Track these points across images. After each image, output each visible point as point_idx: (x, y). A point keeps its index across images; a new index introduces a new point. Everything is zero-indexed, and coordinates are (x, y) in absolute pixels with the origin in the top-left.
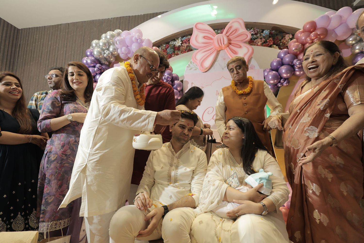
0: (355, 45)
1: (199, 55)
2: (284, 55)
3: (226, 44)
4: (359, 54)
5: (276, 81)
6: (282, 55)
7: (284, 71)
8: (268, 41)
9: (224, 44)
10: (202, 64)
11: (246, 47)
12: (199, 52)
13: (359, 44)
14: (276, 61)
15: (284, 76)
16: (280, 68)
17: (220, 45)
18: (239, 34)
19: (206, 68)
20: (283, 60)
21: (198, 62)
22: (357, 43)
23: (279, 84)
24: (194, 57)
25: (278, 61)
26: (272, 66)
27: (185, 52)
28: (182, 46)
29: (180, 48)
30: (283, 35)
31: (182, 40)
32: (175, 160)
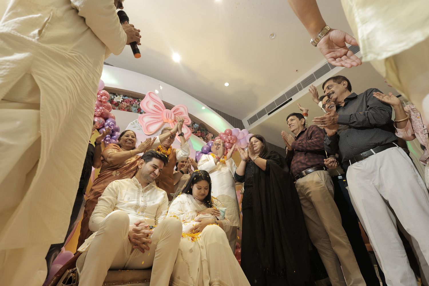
1: (147, 119)
3: (172, 120)
8: (197, 132)
9: (171, 118)
10: (147, 128)
12: (146, 116)
17: (168, 118)
19: (151, 132)
21: (144, 124)
24: (141, 118)
25: (207, 148)
26: (203, 150)
27: (124, 110)
28: (123, 104)
29: (119, 105)
30: (207, 132)
31: (124, 98)
32: (142, 194)
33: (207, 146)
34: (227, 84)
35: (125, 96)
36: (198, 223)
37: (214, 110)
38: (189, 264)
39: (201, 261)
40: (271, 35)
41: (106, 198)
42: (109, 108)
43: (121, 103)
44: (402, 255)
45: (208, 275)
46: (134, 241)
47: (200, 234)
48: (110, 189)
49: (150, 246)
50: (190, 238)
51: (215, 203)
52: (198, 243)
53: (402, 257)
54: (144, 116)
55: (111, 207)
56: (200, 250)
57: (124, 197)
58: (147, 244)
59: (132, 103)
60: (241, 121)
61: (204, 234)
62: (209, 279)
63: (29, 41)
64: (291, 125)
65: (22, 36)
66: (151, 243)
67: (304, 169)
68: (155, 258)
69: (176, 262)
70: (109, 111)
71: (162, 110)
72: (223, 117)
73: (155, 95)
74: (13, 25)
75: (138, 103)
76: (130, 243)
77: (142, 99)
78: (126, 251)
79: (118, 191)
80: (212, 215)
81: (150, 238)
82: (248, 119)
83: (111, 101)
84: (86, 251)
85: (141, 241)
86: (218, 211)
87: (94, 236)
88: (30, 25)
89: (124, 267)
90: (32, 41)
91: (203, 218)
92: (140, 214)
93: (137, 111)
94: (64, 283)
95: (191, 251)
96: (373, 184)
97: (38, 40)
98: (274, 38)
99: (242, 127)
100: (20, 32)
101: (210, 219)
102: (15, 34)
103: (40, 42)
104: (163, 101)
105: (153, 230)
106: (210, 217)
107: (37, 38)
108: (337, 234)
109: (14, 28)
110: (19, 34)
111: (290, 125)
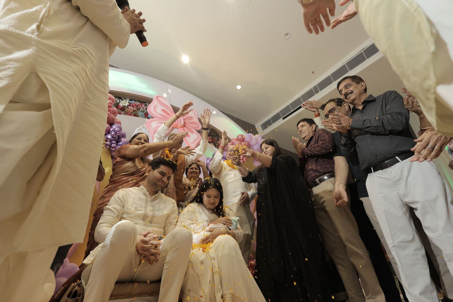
1: (154, 124)
3: (181, 125)
9: (180, 123)
11: (197, 134)
12: (154, 121)
18: (194, 121)
21: (152, 129)
24: (149, 123)
27: (130, 115)
28: (129, 108)
29: (125, 109)
30: (218, 138)
31: (130, 102)
32: (150, 203)
34: (239, 87)
35: (131, 100)
36: (209, 233)
37: (225, 114)
38: (200, 276)
39: (213, 273)
40: (286, 34)
41: (112, 207)
42: (114, 113)
43: (127, 107)
44: (424, 267)
45: (220, 287)
46: (142, 252)
47: (211, 245)
48: (116, 198)
49: (158, 257)
50: (201, 249)
51: (228, 213)
52: (209, 254)
53: (424, 268)
54: (152, 121)
55: (117, 217)
56: (211, 261)
58: (155, 255)
59: (139, 107)
60: (254, 126)
61: (216, 245)
62: (221, 291)
63: (28, 37)
64: (302, 132)
65: (20, 32)
66: (159, 254)
67: (317, 177)
68: (165, 270)
69: (186, 274)
70: (115, 115)
71: (171, 114)
72: (235, 122)
73: (164, 98)
74: (9, 22)
75: (146, 107)
76: (137, 255)
77: (149, 103)
78: (134, 263)
79: (125, 200)
80: (224, 224)
81: (159, 249)
82: (262, 124)
83: (117, 105)
84: (92, 263)
85: (149, 253)
86: (231, 221)
87: (100, 248)
88: (26, 20)
89: (132, 279)
90: (31, 37)
91: (214, 228)
93: (144, 116)
94: (69, 296)
95: (202, 262)
96: (398, 193)
97: (37, 35)
98: (289, 38)
99: (255, 132)
100: (18, 29)
101: (221, 229)
102: (14, 31)
103: (40, 38)
104: (171, 105)
105: (162, 241)
106: (222, 227)
107: (36, 33)
108: (353, 244)
109: (11, 25)
110: (17, 31)
111: (300, 131)
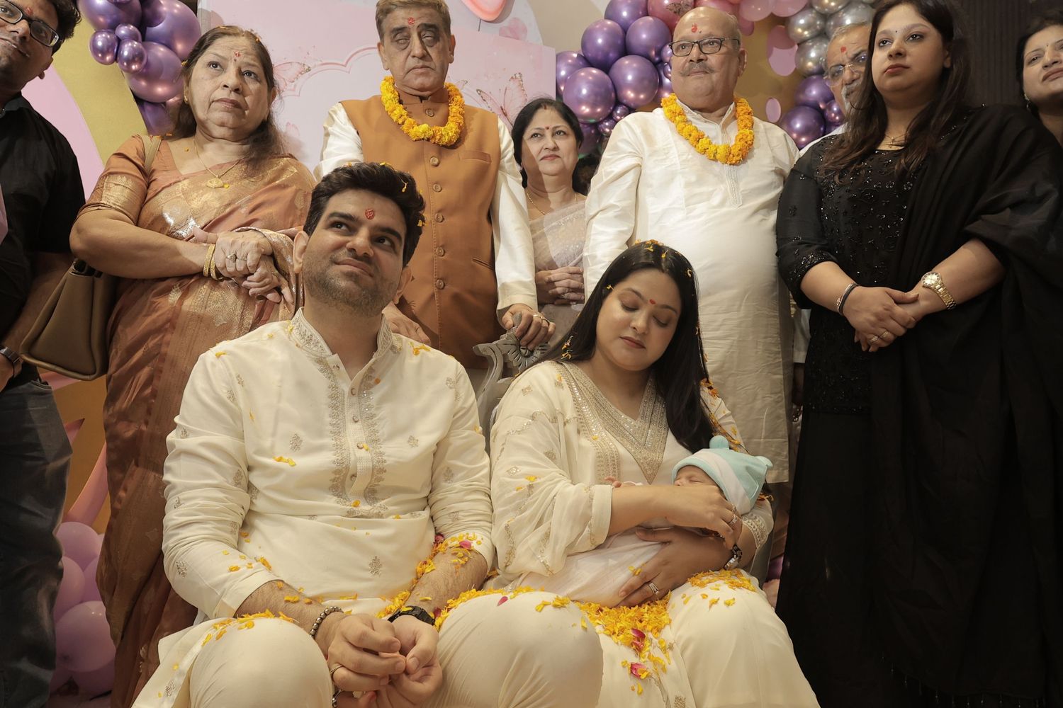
0: (807, 44)
2: (631, 13)
4: (814, 77)
5: (599, 110)
6: (625, 14)
7: (630, 78)
13: (818, 44)
14: (605, 29)
15: (626, 98)
16: (618, 62)
20: (628, 33)
22: (813, 38)
23: (607, 124)
25: (611, 33)
26: (589, 46)
32: (351, 405)
33: (609, 22)
48: (204, 396)
52: (659, 684)
57: (274, 435)
92: (365, 508)
